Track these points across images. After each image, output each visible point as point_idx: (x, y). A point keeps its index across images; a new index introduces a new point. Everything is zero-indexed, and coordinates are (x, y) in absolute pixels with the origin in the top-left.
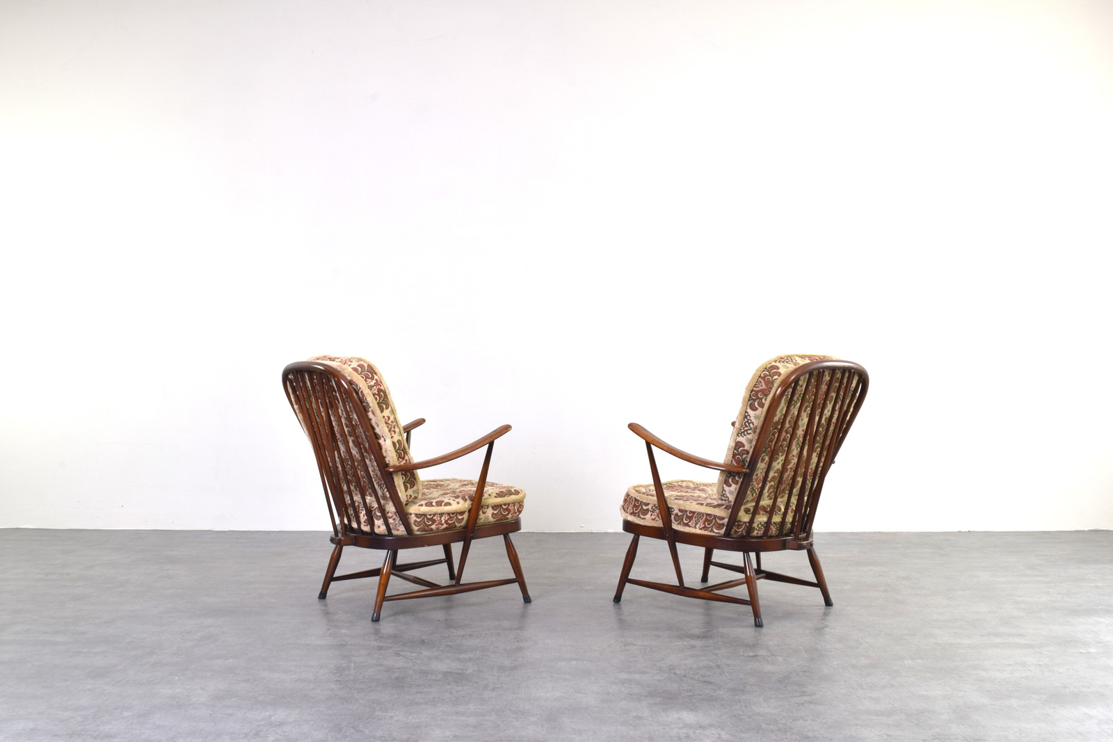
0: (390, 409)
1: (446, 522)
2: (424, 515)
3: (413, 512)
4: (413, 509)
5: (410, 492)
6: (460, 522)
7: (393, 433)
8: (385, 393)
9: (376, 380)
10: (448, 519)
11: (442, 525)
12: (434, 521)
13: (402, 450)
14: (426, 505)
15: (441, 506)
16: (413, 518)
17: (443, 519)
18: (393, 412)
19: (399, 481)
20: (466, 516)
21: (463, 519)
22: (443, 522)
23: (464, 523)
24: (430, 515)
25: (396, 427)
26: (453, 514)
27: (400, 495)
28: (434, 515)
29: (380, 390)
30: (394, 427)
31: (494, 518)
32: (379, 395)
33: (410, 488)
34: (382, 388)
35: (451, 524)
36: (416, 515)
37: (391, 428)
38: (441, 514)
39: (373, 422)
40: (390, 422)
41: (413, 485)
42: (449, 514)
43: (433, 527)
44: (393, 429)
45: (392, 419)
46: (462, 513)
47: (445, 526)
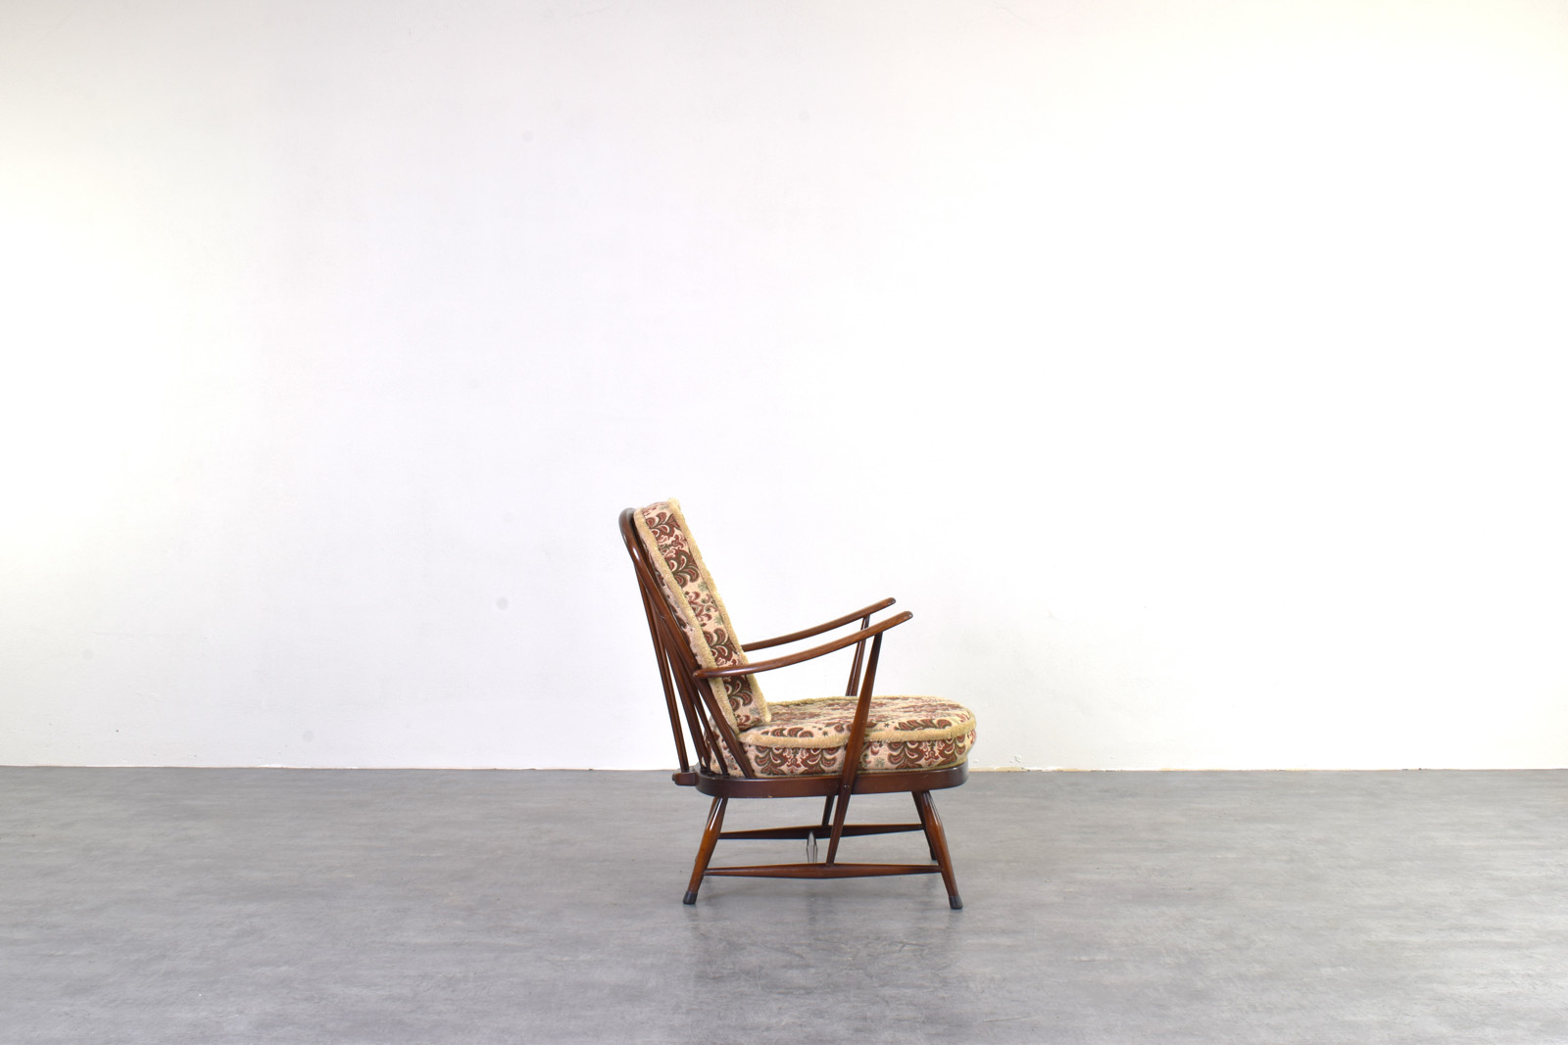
0: (700, 580)
1: (804, 762)
2: (767, 748)
3: (751, 742)
4: (751, 737)
5: (743, 711)
6: (829, 765)
7: (705, 619)
8: (690, 557)
9: (677, 537)
10: (808, 758)
11: (798, 766)
12: (784, 760)
13: (725, 645)
14: (774, 733)
15: (796, 736)
16: (752, 754)
17: (798, 756)
18: (706, 585)
19: (721, 693)
20: (840, 755)
21: (834, 759)
22: (799, 761)
23: (836, 767)
24: (777, 749)
25: (712, 610)
26: (815, 750)
27: (724, 714)
28: (784, 749)
29: (679, 553)
30: (708, 610)
31: (892, 763)
32: (677, 559)
33: (744, 704)
34: (686, 549)
35: (811, 767)
36: (758, 748)
37: (701, 611)
38: (796, 750)
39: (672, 601)
40: (699, 601)
41: (748, 701)
42: (808, 750)
43: (784, 768)
44: (705, 612)
45: (703, 595)
46: (832, 750)
47: (803, 768)
